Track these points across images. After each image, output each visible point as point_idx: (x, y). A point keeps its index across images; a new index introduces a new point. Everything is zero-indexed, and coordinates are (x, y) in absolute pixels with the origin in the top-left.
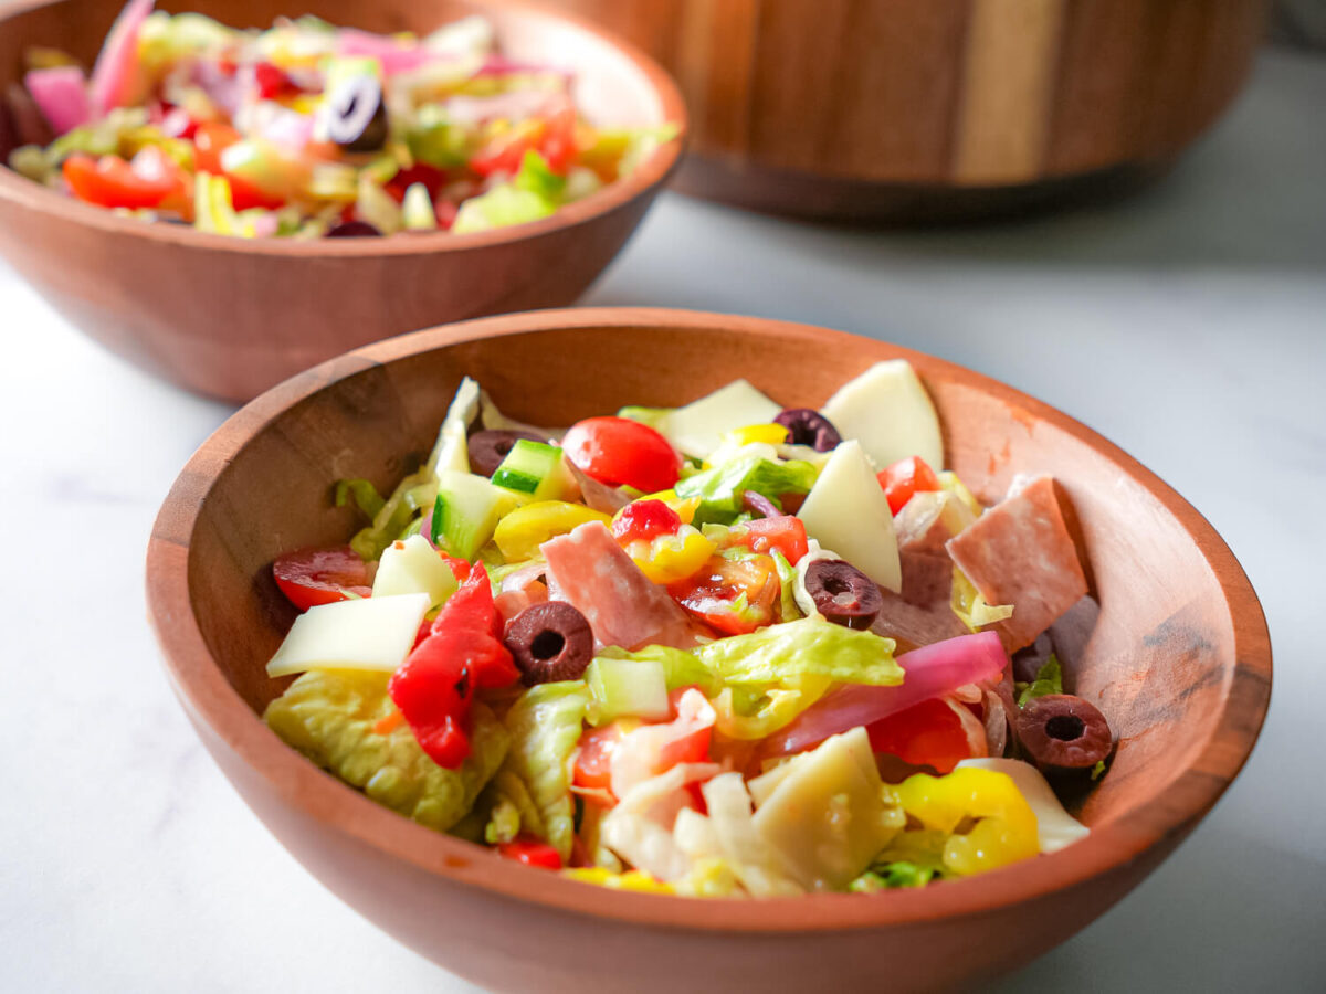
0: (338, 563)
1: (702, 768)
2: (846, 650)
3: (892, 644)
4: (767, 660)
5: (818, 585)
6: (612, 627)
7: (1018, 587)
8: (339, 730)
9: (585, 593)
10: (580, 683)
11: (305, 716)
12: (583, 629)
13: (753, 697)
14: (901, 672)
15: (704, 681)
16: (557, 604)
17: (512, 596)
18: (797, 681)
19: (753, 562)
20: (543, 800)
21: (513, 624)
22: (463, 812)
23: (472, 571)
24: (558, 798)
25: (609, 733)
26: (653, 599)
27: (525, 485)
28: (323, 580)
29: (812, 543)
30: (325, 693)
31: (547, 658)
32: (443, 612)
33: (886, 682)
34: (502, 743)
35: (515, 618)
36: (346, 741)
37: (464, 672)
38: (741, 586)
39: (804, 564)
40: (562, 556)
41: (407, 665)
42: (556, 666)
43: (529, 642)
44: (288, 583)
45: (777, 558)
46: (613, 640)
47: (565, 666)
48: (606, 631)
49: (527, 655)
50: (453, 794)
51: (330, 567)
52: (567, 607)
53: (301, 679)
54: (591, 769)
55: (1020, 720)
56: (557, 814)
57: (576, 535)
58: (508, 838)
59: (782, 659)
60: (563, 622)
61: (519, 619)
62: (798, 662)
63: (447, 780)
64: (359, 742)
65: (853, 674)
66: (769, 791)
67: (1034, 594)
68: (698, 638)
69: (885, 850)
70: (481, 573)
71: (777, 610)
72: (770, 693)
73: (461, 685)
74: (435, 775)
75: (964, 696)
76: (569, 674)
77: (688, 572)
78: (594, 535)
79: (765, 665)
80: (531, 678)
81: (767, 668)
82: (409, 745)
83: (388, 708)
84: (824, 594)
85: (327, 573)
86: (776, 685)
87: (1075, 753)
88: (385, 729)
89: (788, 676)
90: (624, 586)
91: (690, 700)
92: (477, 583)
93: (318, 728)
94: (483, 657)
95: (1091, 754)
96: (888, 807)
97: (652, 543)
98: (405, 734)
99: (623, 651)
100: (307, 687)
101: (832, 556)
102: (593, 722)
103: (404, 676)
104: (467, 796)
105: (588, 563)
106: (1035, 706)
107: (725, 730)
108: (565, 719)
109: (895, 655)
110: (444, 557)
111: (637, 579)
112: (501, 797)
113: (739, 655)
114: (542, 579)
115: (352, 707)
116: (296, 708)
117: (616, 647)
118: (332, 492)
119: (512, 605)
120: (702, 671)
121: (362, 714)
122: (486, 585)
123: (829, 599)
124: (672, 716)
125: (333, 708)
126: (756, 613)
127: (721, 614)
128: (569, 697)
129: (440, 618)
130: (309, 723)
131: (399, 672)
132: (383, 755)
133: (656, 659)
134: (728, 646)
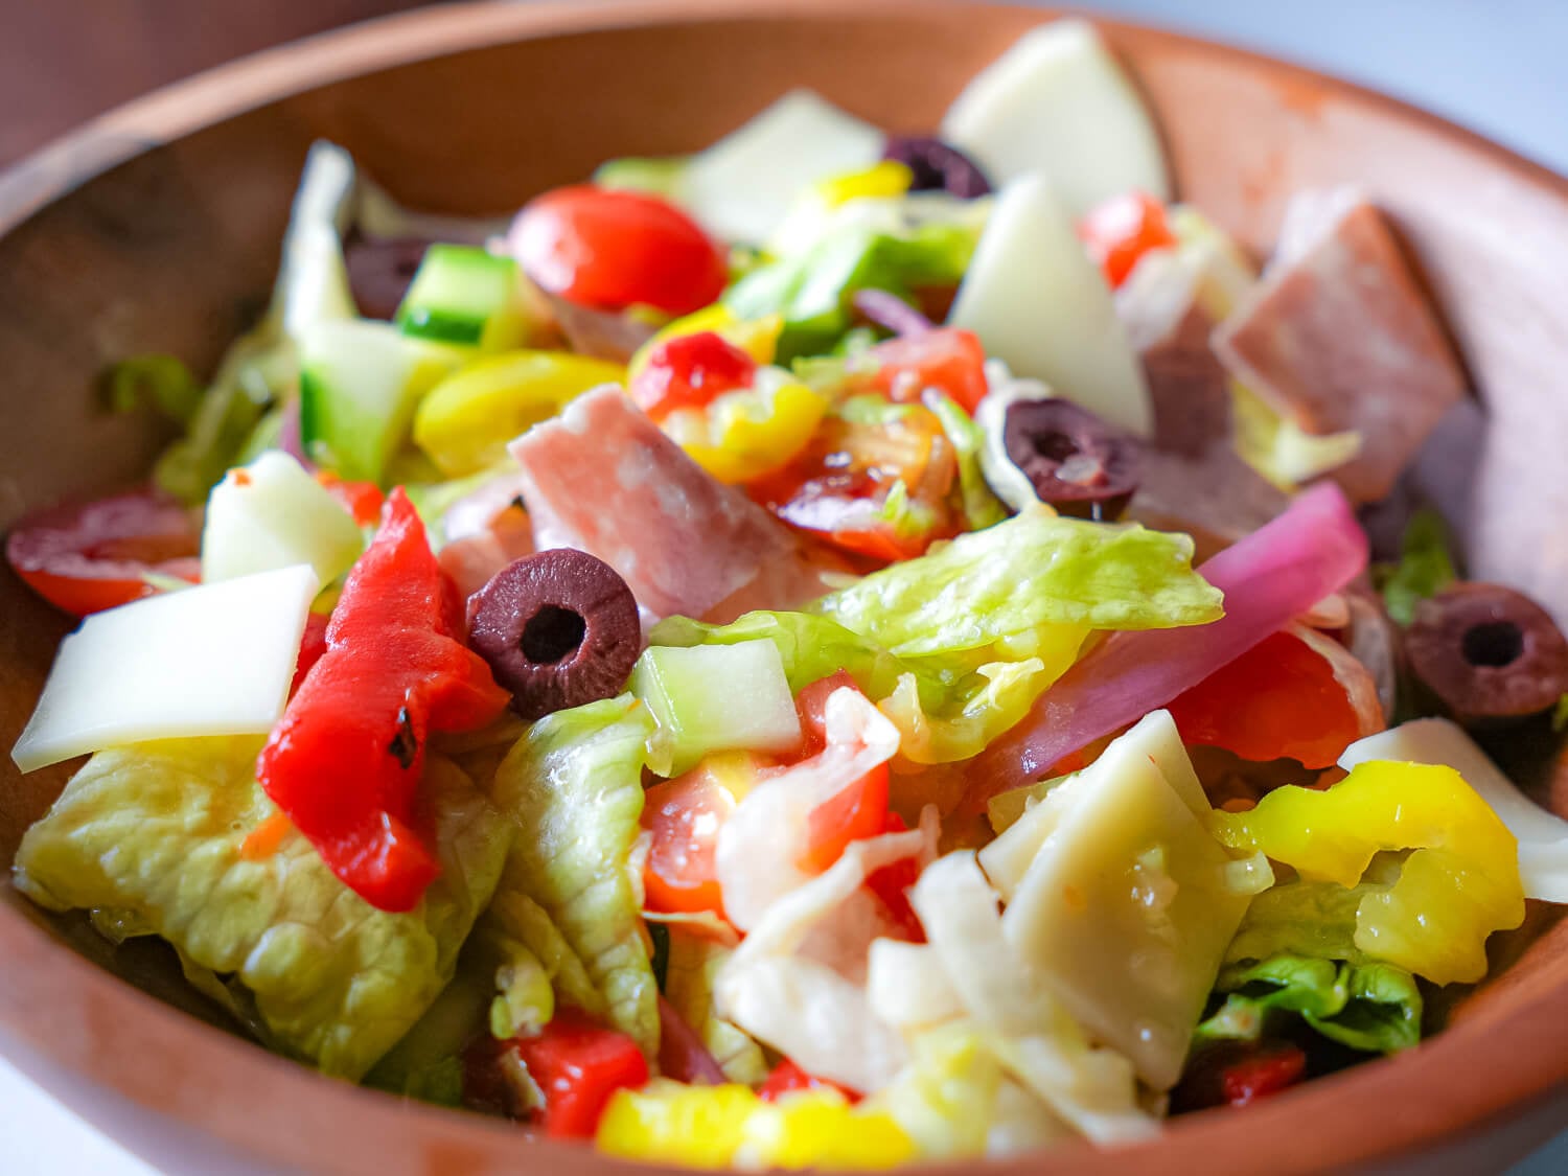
0: (134, 519)
1: (892, 845)
2: (1110, 568)
3: (1186, 543)
4: (965, 607)
5: (1024, 449)
6: (666, 581)
7: (1347, 398)
8: (171, 866)
9: (606, 524)
10: (625, 699)
11: (101, 850)
12: (615, 594)
13: (947, 677)
14: (1217, 595)
15: (857, 664)
16: (559, 555)
17: (469, 546)
18: (1030, 641)
19: (903, 422)
20: (591, 942)
21: (481, 603)
22: (438, 984)
23: (387, 509)
24: (621, 937)
25: (697, 793)
26: (734, 517)
27: (458, 331)
28: (107, 557)
29: (995, 371)
30: (134, 794)
31: (556, 657)
32: (343, 599)
33: (1192, 619)
34: (496, 838)
35: (485, 590)
36: (190, 886)
37: (402, 717)
38: (889, 470)
39: (993, 413)
40: (555, 461)
41: (289, 723)
42: (574, 673)
43: (516, 633)
44: (40, 573)
45: (942, 407)
46: (671, 607)
47: (591, 670)
48: (655, 589)
49: (517, 658)
50: (415, 954)
51: (122, 530)
52: (580, 559)
53: (85, 772)
54: (679, 872)
55: (1413, 643)
56: (622, 967)
57: (572, 417)
58: (534, 1029)
59: (995, 602)
60: (576, 588)
61: (490, 593)
62: (1027, 603)
63: (401, 930)
64: (215, 884)
65: (1133, 611)
66: (1022, 865)
67: (1377, 406)
68: (826, 578)
69: (1240, 933)
70: (405, 510)
71: (956, 503)
72: (982, 670)
73: (398, 743)
74: (376, 926)
75: (1323, 619)
76: (600, 685)
77: (782, 456)
78: (608, 413)
79: (962, 618)
80: (533, 703)
81: (968, 622)
82: (315, 873)
83: (262, 808)
84: (1040, 465)
85: (117, 542)
86: (991, 653)
87: (1521, 688)
88: (261, 848)
89: (1013, 633)
90: (677, 502)
91: (842, 709)
92: (399, 533)
93: (130, 867)
94: (434, 679)
95: (1548, 685)
96: (1235, 855)
97: (711, 409)
98: (303, 853)
99: (695, 625)
100: (99, 785)
101: (1036, 391)
102: (664, 772)
103: (285, 745)
104: (441, 951)
105: (605, 468)
106: (1434, 613)
107: (919, 756)
108: (607, 777)
109: (1197, 562)
110: (330, 483)
111: (698, 484)
112: (509, 945)
113: (910, 602)
114: (519, 502)
115: (193, 813)
116: (80, 833)
117: (679, 619)
118: (103, 389)
119: (472, 562)
120: (849, 646)
121: (216, 824)
122: (417, 535)
123: (1052, 473)
124: (811, 744)
125: (155, 822)
126: (923, 517)
127: (862, 529)
128: (609, 731)
129: (340, 614)
130: (110, 860)
131: (274, 738)
132: (267, 903)
133: (762, 635)
134: (885, 587)
